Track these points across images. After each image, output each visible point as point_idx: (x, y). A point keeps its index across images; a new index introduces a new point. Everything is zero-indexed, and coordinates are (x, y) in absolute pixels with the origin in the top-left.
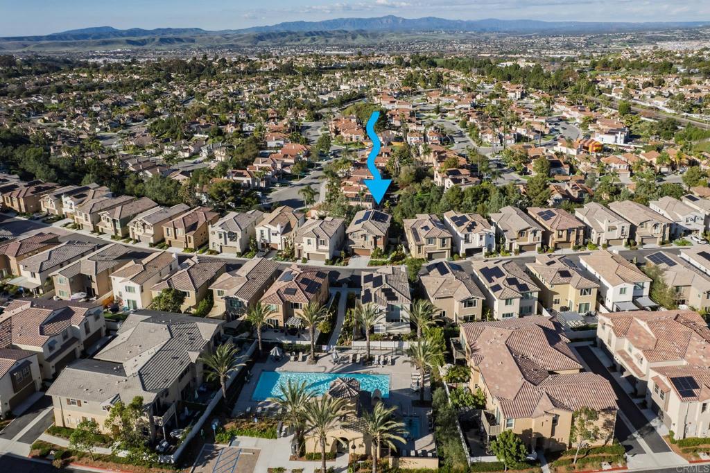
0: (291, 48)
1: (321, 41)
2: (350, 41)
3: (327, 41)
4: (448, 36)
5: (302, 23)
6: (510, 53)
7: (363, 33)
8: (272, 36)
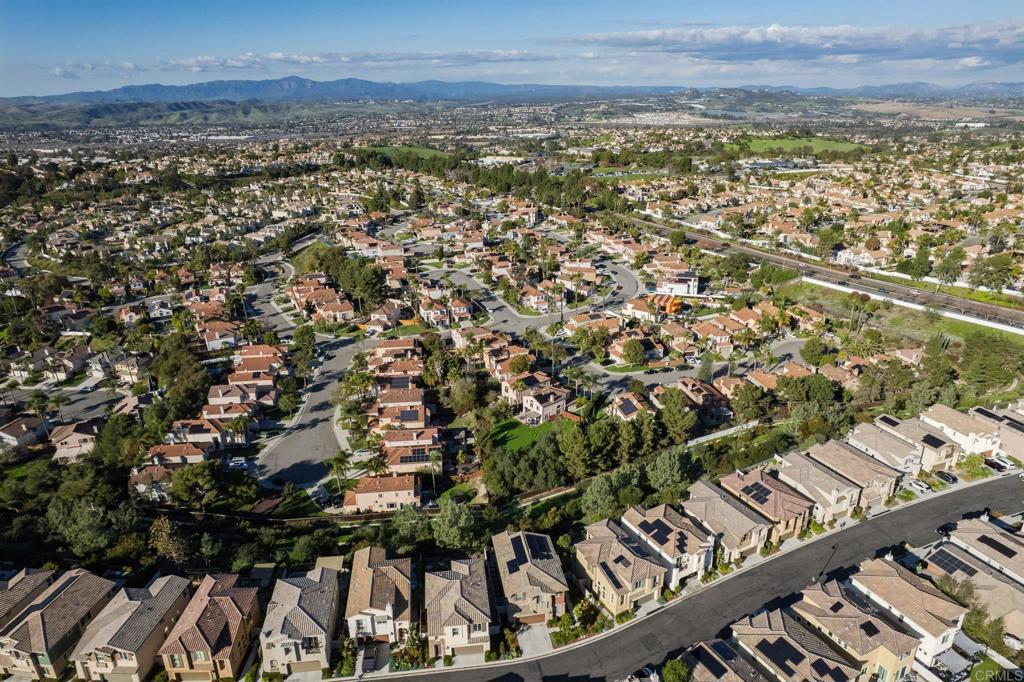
0: (151, 131)
1: (196, 118)
2: (241, 118)
3: (206, 119)
4: (380, 107)
5: (156, 88)
6: (468, 132)
7: (259, 104)
8: (113, 109)
